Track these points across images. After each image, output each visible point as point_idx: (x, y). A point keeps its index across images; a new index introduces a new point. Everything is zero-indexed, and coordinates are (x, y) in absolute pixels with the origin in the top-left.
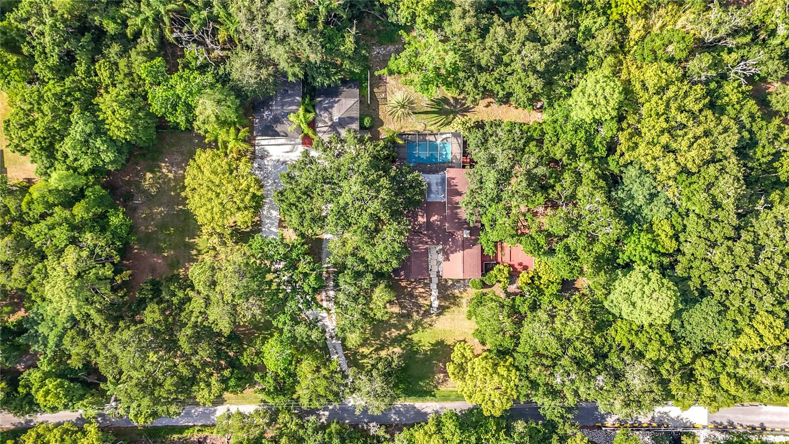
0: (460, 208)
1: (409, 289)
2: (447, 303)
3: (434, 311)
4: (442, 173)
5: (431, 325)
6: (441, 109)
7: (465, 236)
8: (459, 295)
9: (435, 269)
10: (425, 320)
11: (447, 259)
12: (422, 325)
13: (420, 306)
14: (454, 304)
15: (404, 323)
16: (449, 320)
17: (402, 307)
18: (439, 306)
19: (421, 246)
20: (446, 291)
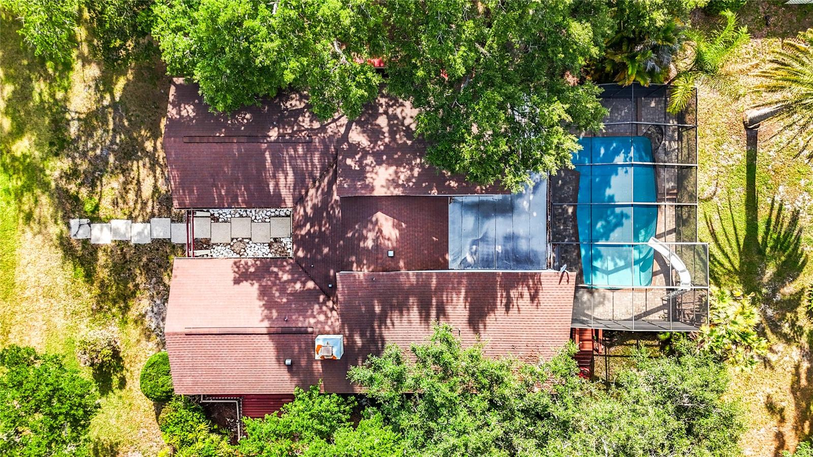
0: (425, 317)
1: (149, 146)
2: (103, 274)
3: (78, 229)
4: (551, 255)
5: (29, 217)
6: (761, 252)
7: (320, 341)
8: (133, 314)
9: (219, 233)
10: (45, 199)
11: (242, 276)
12: (28, 188)
13: (92, 181)
14: (102, 297)
15: (36, 126)
16: (46, 281)
17: (90, 121)
18: (95, 248)
19: (285, 183)
20: (147, 269)
